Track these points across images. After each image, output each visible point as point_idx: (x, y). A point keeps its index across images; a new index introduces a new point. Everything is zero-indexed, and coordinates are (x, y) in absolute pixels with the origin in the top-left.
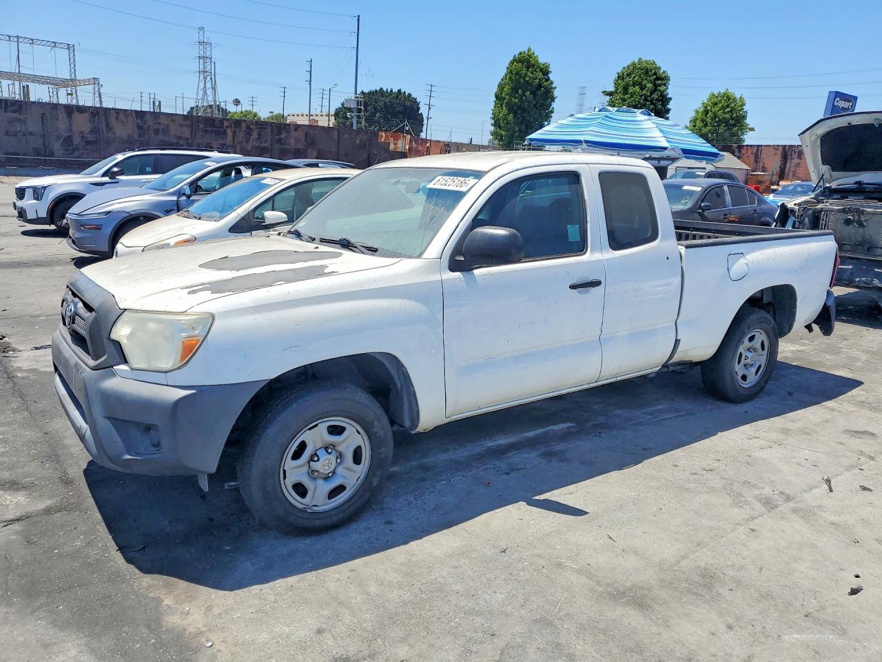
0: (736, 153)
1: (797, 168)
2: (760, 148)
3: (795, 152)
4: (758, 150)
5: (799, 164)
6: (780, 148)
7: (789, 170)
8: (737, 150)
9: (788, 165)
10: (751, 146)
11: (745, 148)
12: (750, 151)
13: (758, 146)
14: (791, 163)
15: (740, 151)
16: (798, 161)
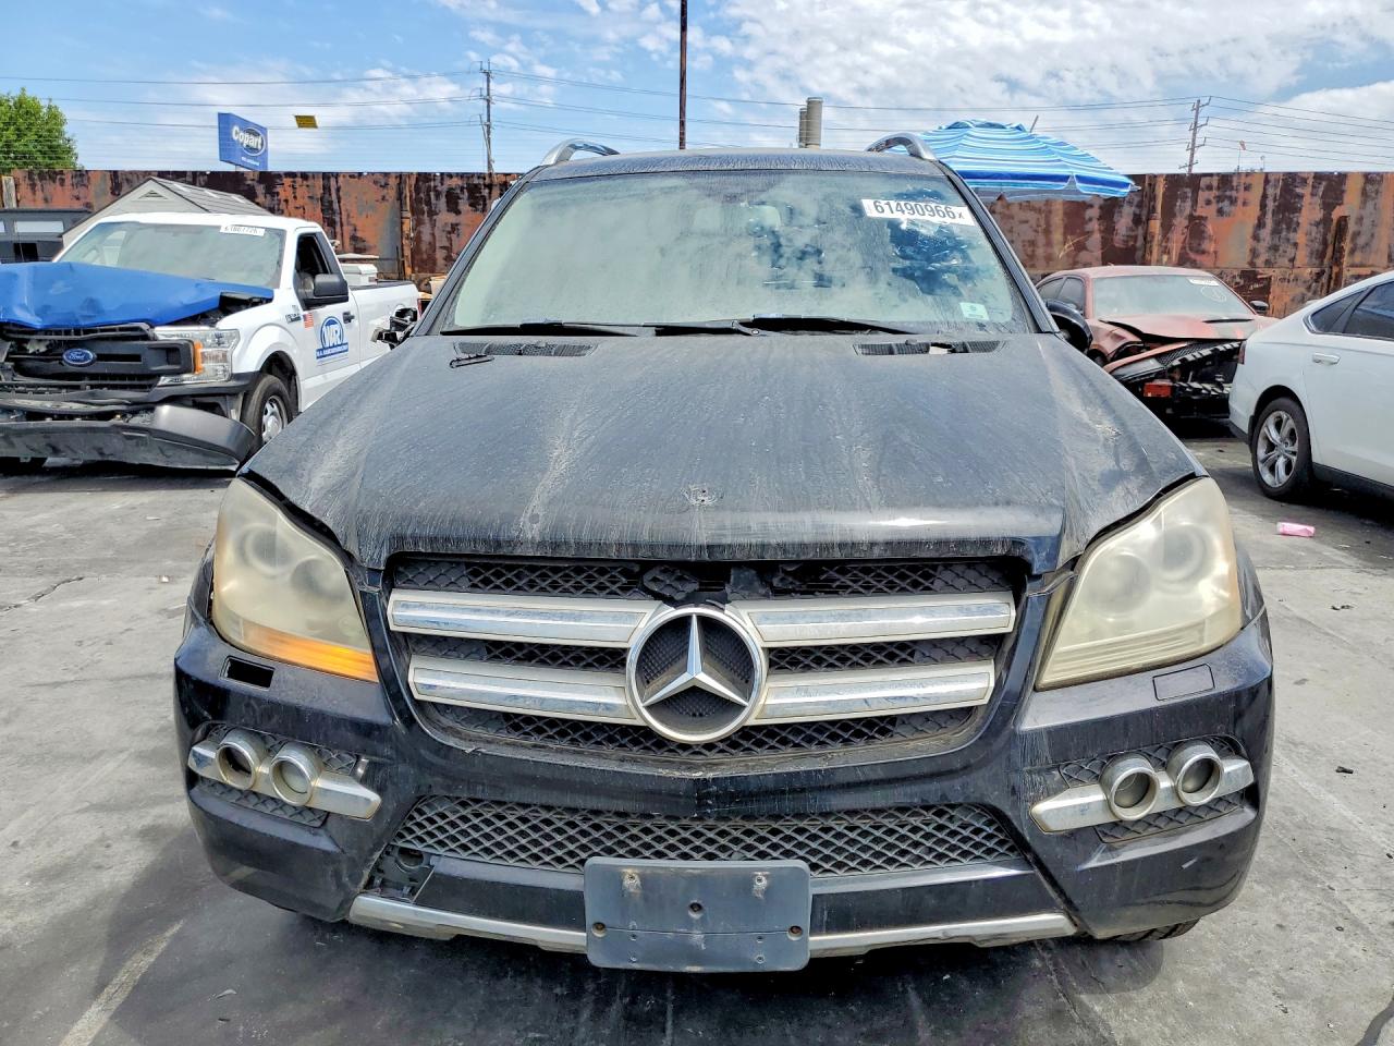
0: (261, 199)
1: (454, 236)
2: (333, 181)
3: (438, 194)
4: (326, 188)
5: (454, 227)
6: (393, 182)
7: (432, 245)
8: (260, 189)
9: (426, 230)
10: (304, 176)
11: (288, 181)
12: (302, 191)
13: (326, 176)
14: (433, 226)
15: (270, 191)
16: (452, 218)
